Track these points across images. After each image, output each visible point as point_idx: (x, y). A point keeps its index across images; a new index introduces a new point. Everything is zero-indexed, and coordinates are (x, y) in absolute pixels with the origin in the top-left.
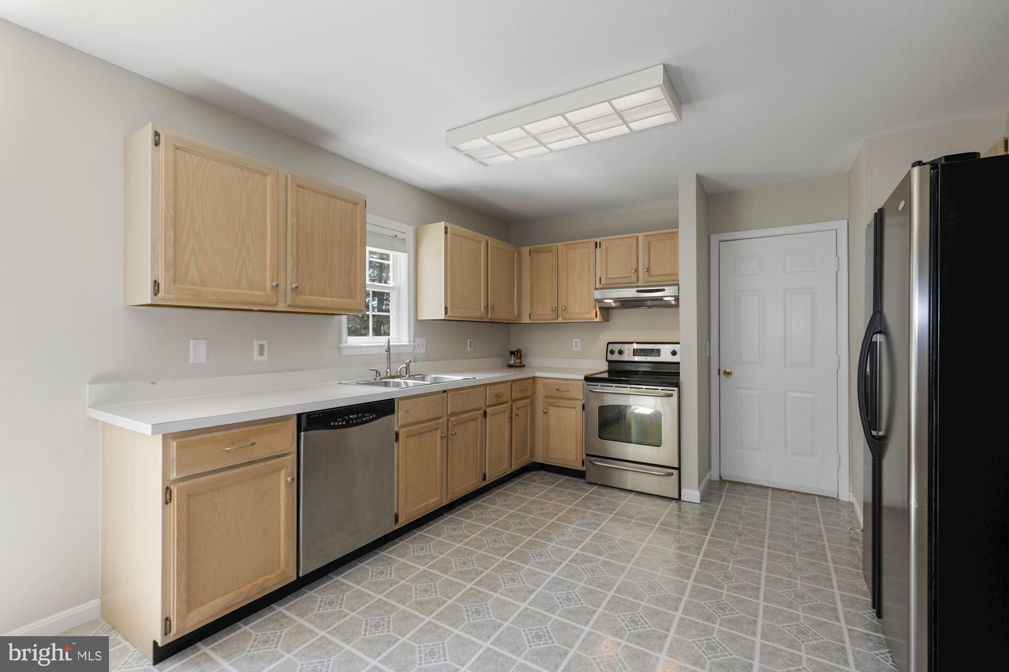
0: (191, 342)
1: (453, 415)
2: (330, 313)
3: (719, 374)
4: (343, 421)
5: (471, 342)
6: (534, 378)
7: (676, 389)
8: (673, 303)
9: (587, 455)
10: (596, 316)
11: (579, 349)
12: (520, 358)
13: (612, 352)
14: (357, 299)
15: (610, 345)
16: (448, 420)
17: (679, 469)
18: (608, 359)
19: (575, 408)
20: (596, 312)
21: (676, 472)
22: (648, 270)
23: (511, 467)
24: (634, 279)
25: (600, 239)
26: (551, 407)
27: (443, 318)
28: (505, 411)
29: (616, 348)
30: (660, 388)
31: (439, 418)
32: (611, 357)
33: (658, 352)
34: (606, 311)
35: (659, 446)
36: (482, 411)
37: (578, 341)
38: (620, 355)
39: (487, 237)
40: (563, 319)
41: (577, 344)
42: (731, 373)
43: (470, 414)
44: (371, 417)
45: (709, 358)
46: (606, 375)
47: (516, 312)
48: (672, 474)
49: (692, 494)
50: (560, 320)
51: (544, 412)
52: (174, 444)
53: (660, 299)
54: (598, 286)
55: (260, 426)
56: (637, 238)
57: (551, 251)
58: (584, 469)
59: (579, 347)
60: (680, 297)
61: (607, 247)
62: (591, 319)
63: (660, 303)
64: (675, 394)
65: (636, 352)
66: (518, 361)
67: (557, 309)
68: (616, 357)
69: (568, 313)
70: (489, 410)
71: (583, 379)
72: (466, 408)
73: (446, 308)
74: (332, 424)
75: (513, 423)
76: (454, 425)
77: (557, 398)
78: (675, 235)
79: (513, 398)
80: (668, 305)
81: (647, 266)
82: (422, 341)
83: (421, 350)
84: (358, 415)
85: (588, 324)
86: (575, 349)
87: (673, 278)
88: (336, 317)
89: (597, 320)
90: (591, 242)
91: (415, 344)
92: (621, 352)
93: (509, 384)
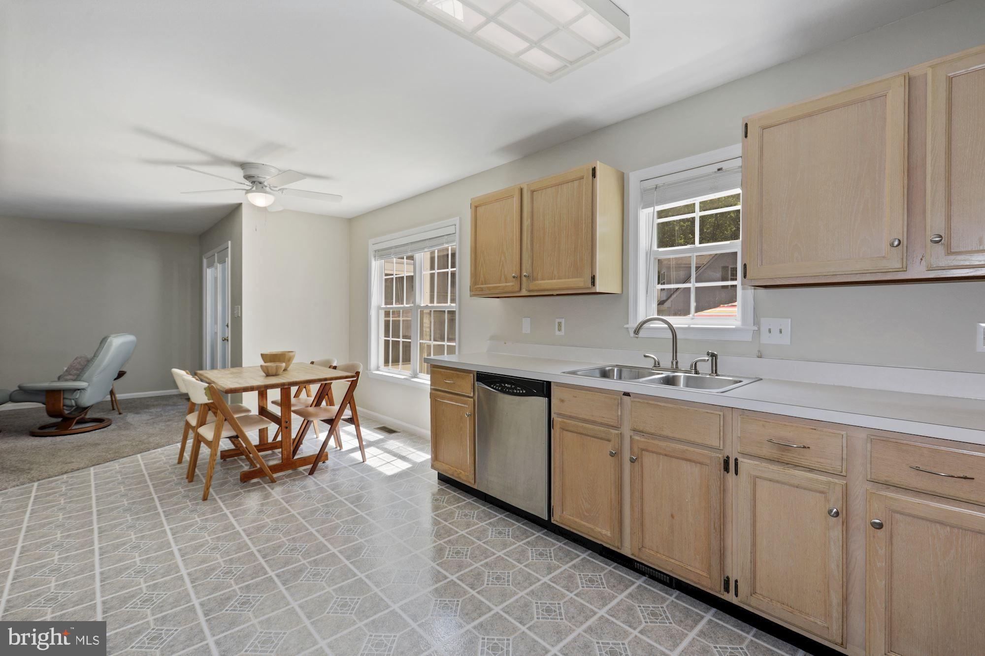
0: (524, 319)
4: (499, 386)
44: (521, 392)
74: (492, 386)
84: (511, 386)
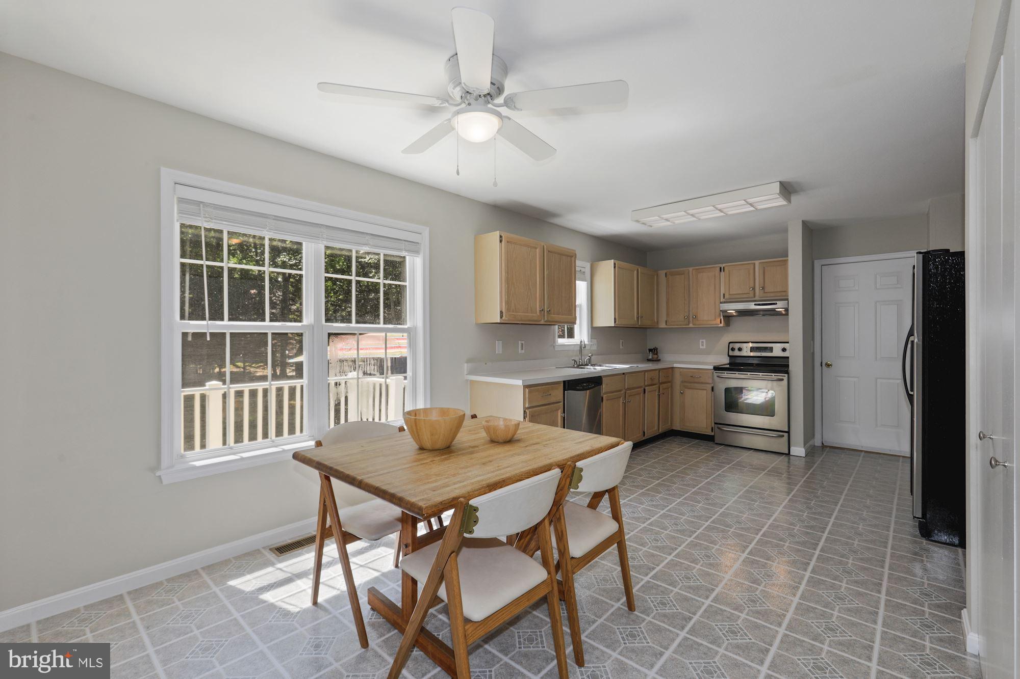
0: (497, 342)
1: (629, 389)
2: (550, 324)
3: (821, 365)
5: (622, 342)
6: (673, 368)
7: (786, 375)
8: (784, 312)
9: (715, 423)
10: (721, 323)
11: (704, 347)
12: (657, 354)
13: (733, 349)
14: (572, 315)
15: (731, 344)
16: (625, 393)
17: (788, 432)
18: (730, 354)
19: (706, 390)
20: (721, 320)
21: (786, 435)
22: (763, 288)
23: (659, 430)
24: (751, 295)
25: (724, 265)
26: (686, 389)
27: (613, 326)
28: (655, 390)
29: (737, 346)
30: (773, 374)
31: (620, 391)
32: (731, 353)
33: (771, 349)
34: (728, 318)
35: (773, 416)
36: (643, 389)
37: (704, 341)
38: (739, 352)
39: (637, 266)
40: (693, 325)
41: (703, 344)
42: (831, 365)
43: (637, 390)
44: (592, 386)
45: (813, 354)
46: (728, 366)
47: (656, 320)
48: (783, 436)
49: (798, 450)
50: (691, 325)
51: (681, 393)
52: (527, 390)
53: (773, 310)
54: (722, 300)
55: (552, 386)
56: (754, 264)
57: (684, 274)
58: (713, 434)
59: (705, 345)
60: (789, 309)
61: (729, 271)
62: (716, 324)
63: (773, 313)
64: (786, 379)
65: (752, 349)
66: (656, 356)
67: (688, 317)
68: (737, 353)
69: (697, 320)
70: (646, 388)
71: (712, 368)
72: (635, 386)
73: (615, 319)
74: (577, 388)
75: (660, 399)
76: (629, 396)
77: (691, 382)
78: (785, 262)
79: (660, 382)
80: (780, 314)
81: (762, 285)
82: (595, 341)
83: (595, 348)
85: (714, 329)
86: (701, 347)
87: (784, 294)
88: (552, 326)
89: (722, 325)
90: (717, 267)
91: (592, 344)
92: (740, 349)
93: (658, 371)
